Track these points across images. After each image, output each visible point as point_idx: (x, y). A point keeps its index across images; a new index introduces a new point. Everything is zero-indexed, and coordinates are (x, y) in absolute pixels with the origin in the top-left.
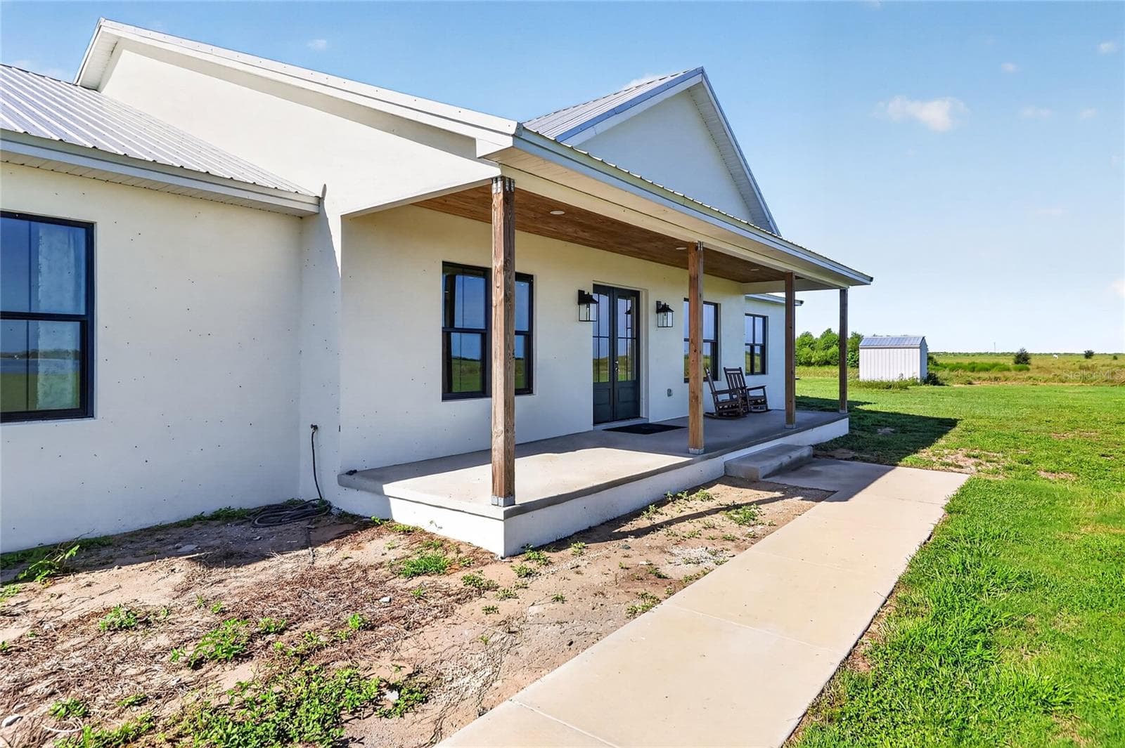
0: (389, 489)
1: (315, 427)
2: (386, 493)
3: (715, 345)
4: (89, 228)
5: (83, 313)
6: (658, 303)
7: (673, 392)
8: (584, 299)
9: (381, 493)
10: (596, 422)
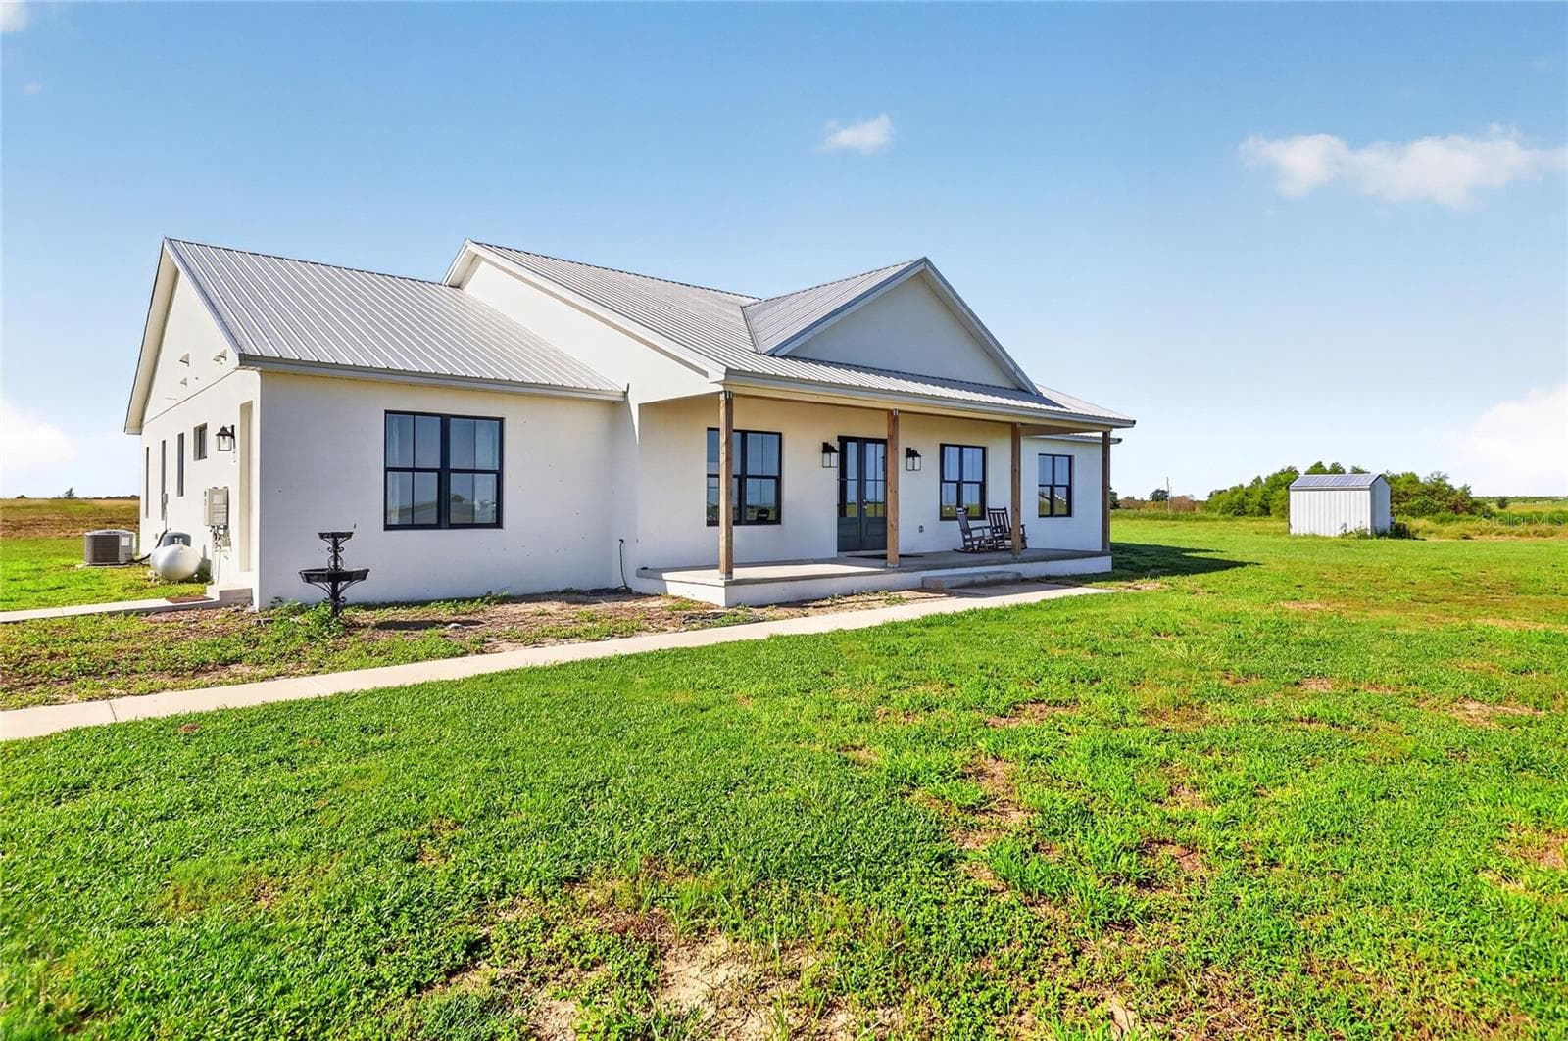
0: (665, 576)
1: (622, 541)
2: (664, 578)
3: (983, 485)
4: (501, 420)
5: (497, 469)
6: (908, 449)
7: (925, 528)
8: (827, 449)
9: (661, 579)
10: (839, 550)
